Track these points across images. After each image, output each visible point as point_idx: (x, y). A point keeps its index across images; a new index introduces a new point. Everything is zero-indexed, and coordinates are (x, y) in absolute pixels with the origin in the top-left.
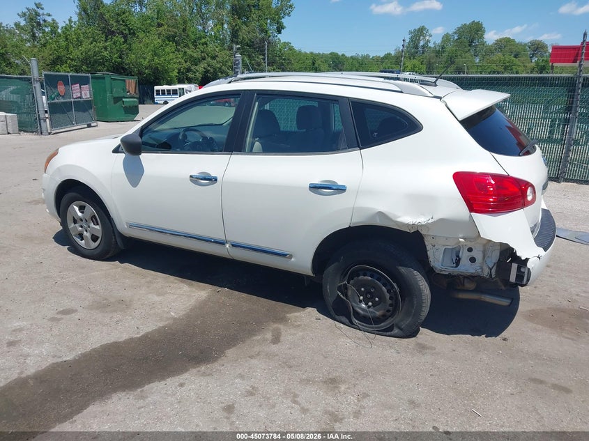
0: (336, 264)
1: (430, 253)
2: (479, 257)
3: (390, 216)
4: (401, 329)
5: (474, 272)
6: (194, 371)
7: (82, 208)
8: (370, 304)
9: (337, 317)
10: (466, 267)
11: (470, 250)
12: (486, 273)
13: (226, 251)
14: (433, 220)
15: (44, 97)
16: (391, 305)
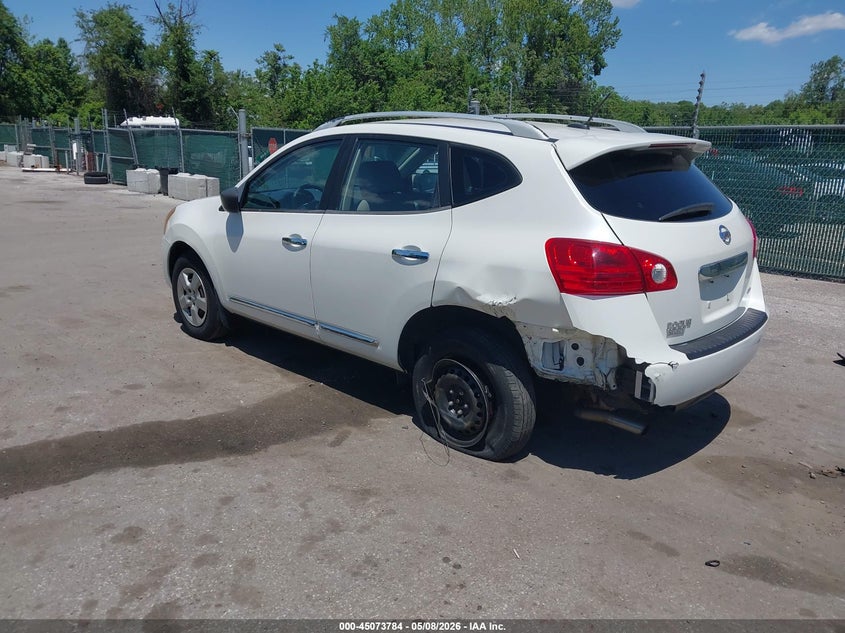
0: (425, 356)
1: (527, 348)
2: (588, 357)
3: (470, 293)
4: (493, 449)
5: (583, 378)
6: (221, 460)
7: (190, 277)
8: (460, 412)
9: (426, 427)
10: (573, 372)
11: (575, 347)
12: (600, 382)
13: (316, 334)
14: (515, 301)
15: (250, 159)
16: (479, 414)
